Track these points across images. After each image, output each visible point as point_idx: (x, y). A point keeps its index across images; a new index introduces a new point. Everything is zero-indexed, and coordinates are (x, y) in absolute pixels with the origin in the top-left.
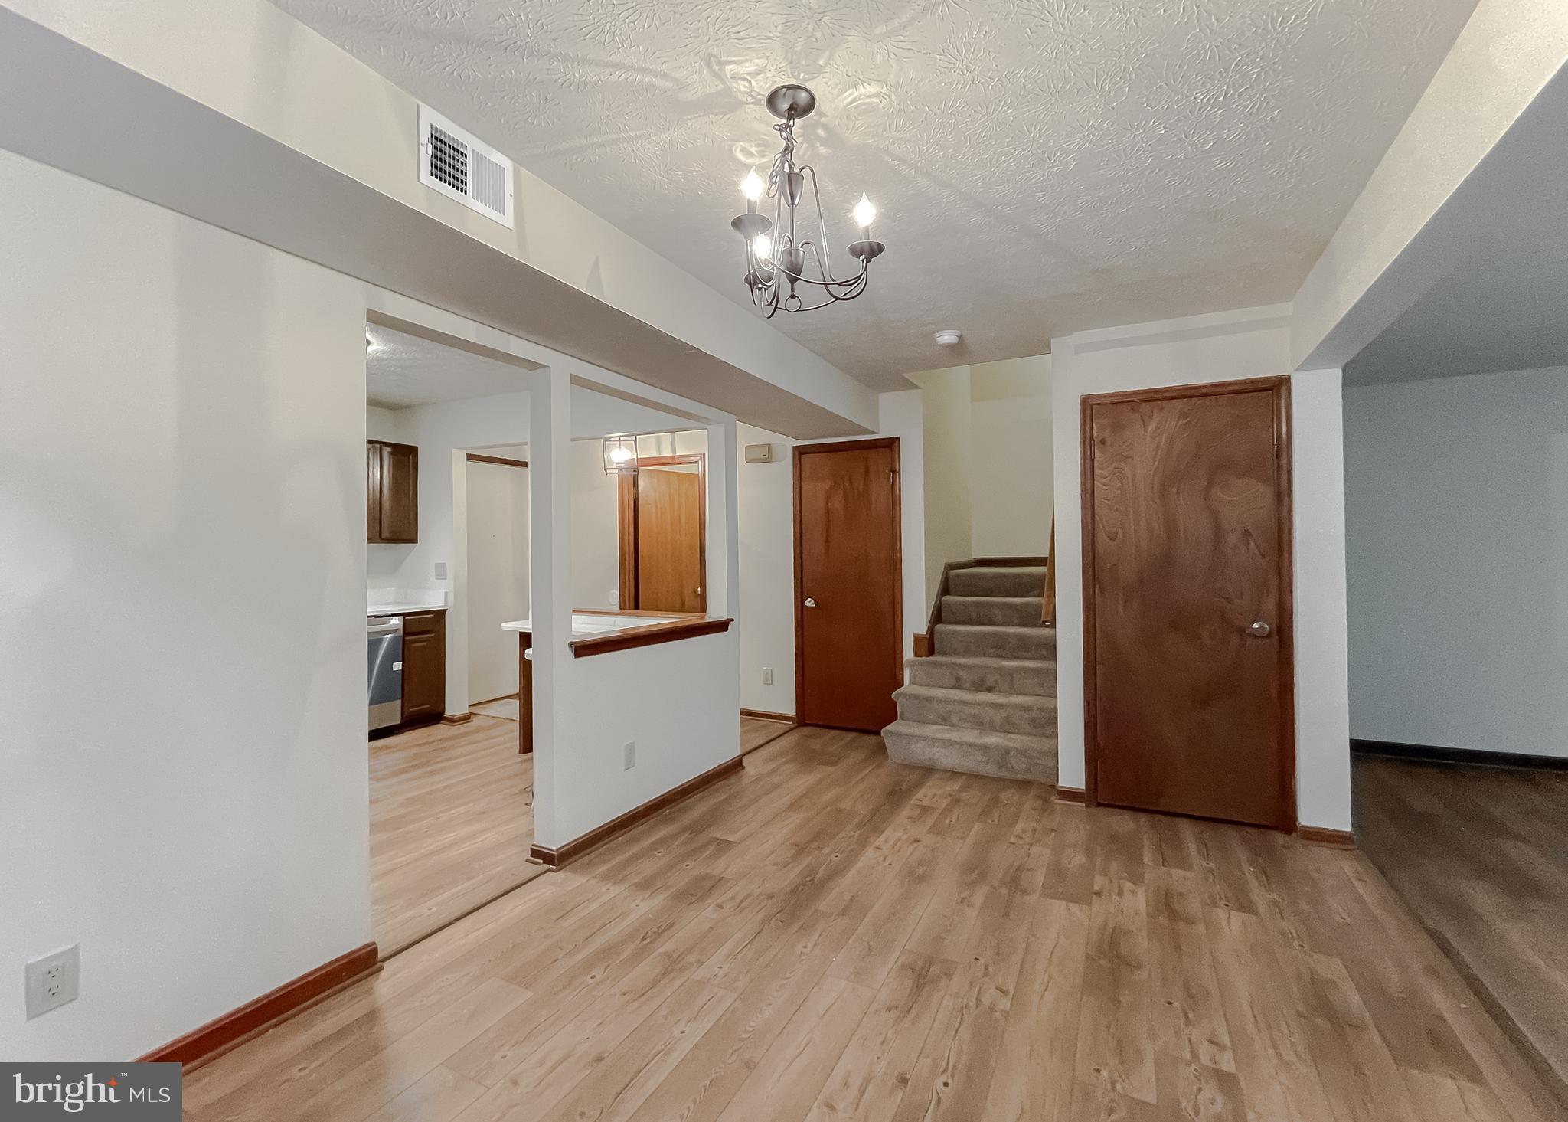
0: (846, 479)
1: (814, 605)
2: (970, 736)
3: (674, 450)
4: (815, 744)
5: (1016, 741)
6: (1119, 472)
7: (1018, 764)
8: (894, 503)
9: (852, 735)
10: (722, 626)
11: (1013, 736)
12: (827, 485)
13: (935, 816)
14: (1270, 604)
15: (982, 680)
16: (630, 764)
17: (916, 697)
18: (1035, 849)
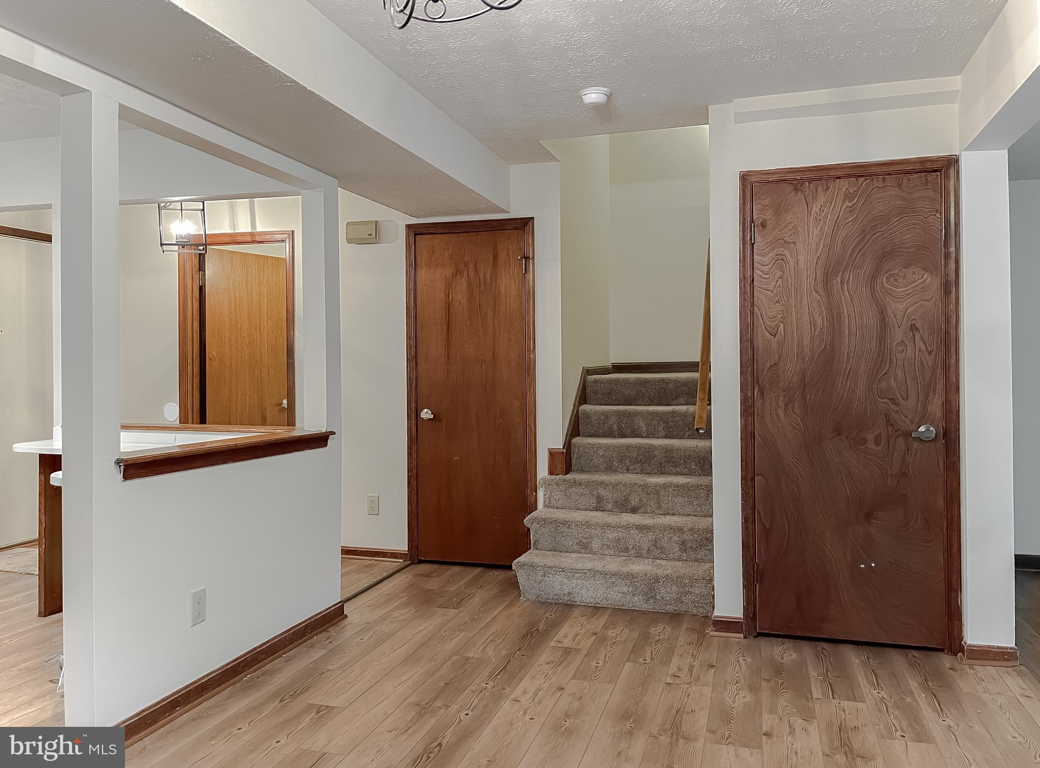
0: (471, 267)
1: (432, 417)
2: (614, 564)
3: (253, 224)
4: (433, 584)
5: (666, 567)
6: (781, 258)
7: (667, 593)
8: (527, 297)
9: (478, 570)
10: (319, 441)
11: (663, 562)
12: (448, 271)
13: (579, 658)
14: (936, 407)
15: (626, 500)
16: (199, 616)
17: (555, 522)
18: (693, 689)
